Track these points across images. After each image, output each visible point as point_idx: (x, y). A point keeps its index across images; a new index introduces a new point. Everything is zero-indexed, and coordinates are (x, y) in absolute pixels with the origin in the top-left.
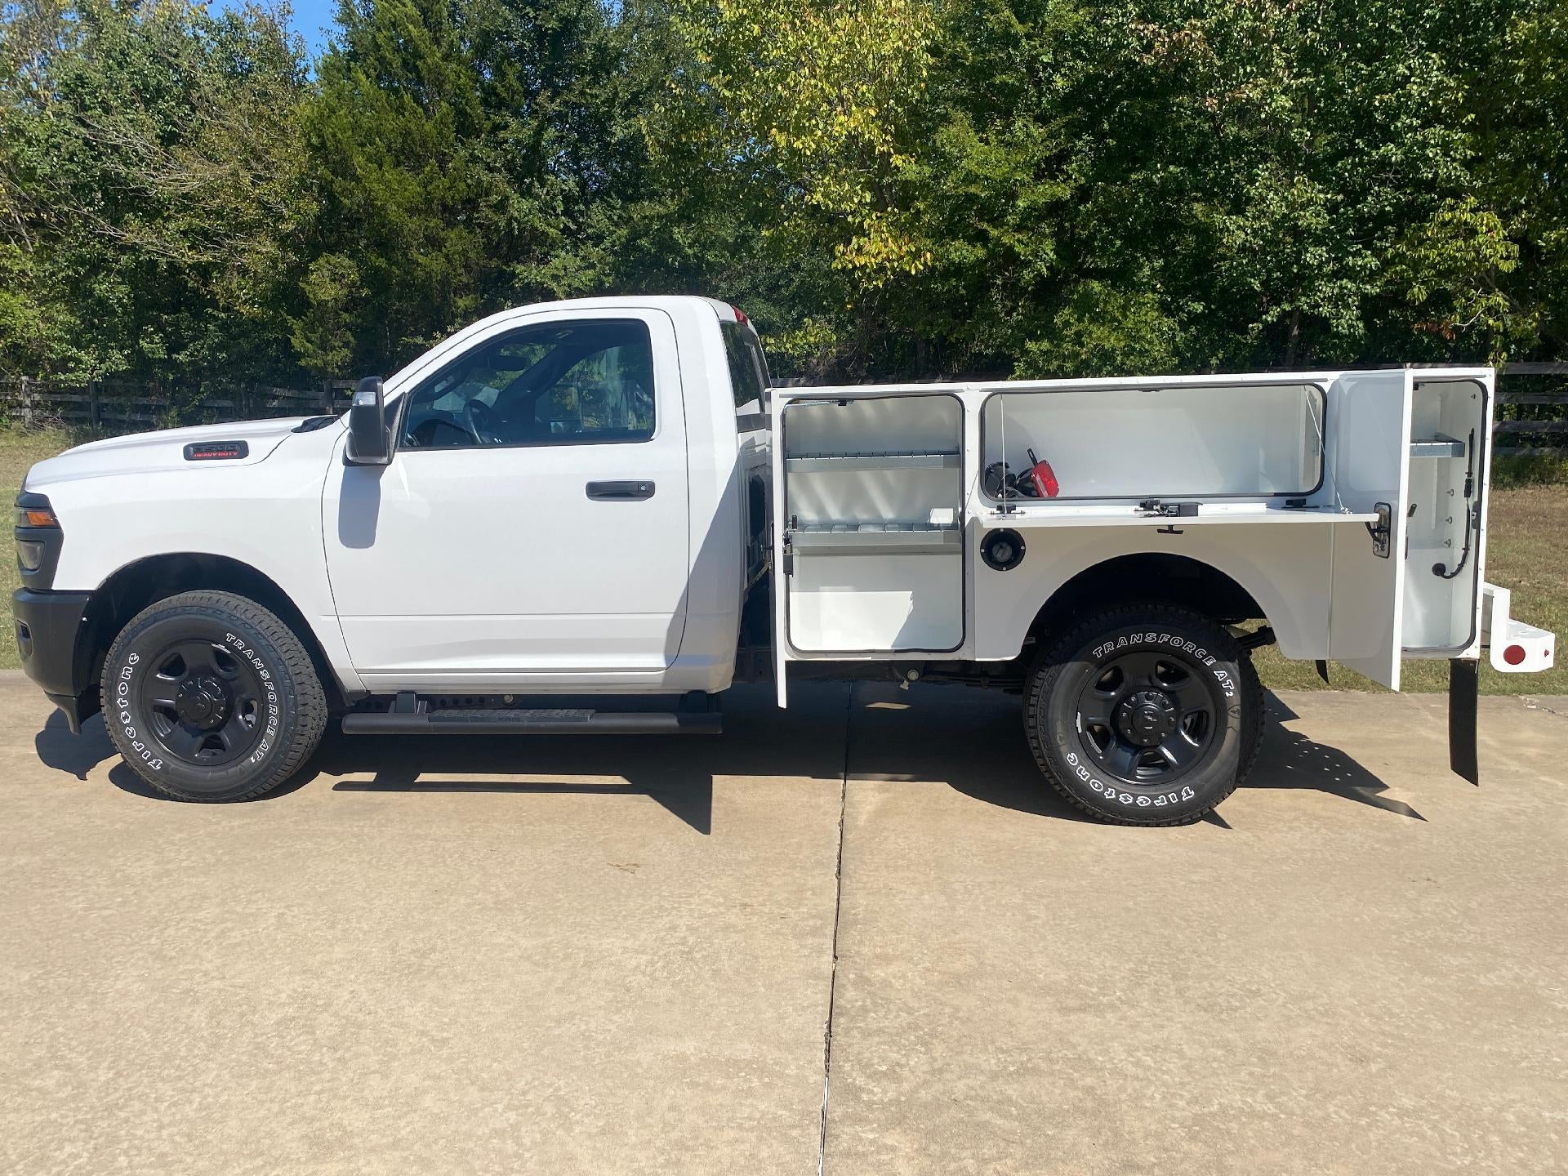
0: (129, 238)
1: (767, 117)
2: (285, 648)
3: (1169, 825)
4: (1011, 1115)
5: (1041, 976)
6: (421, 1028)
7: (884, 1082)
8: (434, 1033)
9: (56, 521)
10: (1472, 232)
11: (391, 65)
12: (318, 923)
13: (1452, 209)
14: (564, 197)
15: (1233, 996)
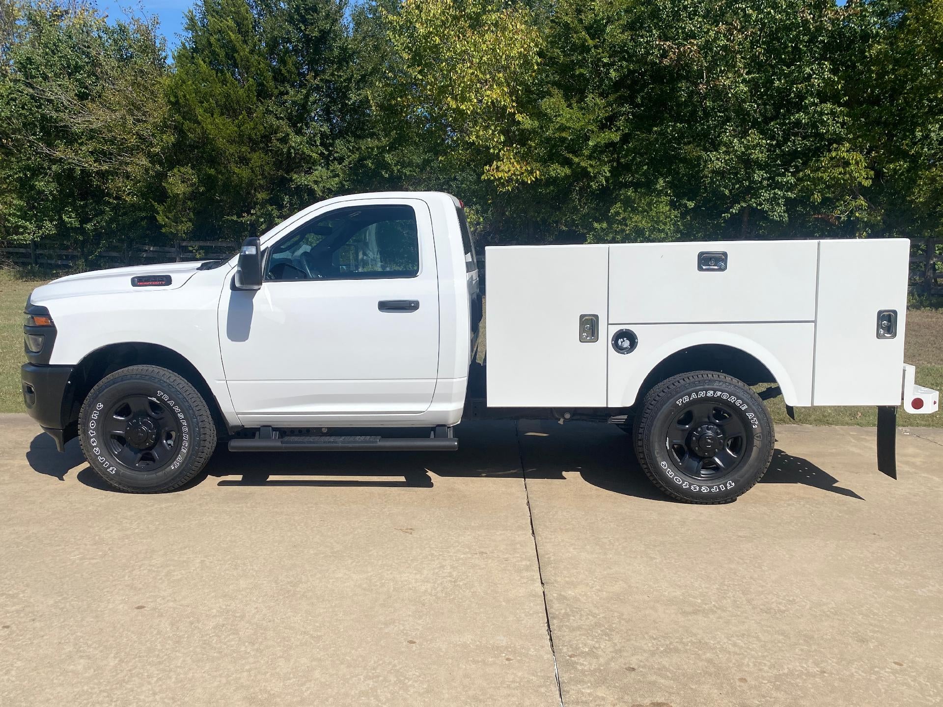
0: (58, 154)
1: (443, 90)
2: (193, 400)
3: (719, 503)
4: (668, 677)
5: (666, 593)
6: (304, 630)
7: (589, 658)
8: (311, 633)
9: (52, 322)
10: (847, 164)
11: (219, 56)
12: (227, 566)
13: (836, 150)
14: (321, 135)
15: (780, 603)
